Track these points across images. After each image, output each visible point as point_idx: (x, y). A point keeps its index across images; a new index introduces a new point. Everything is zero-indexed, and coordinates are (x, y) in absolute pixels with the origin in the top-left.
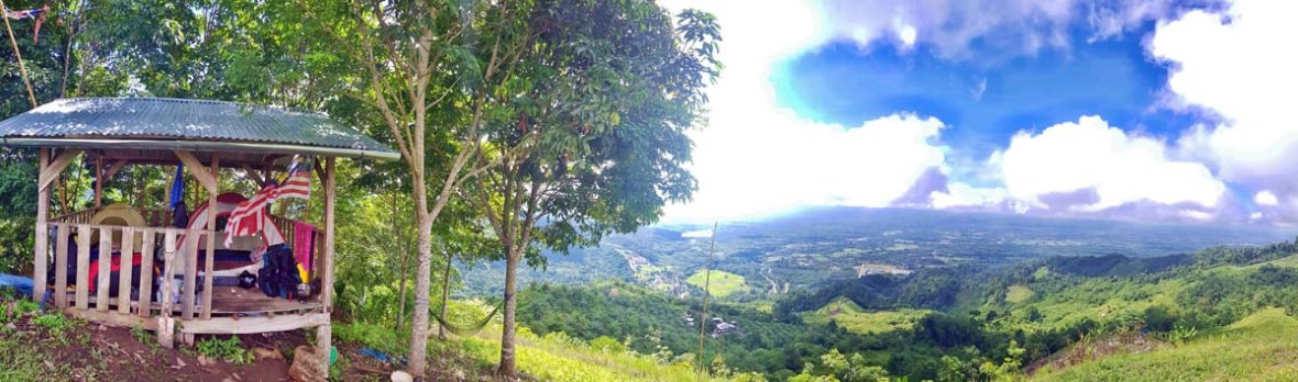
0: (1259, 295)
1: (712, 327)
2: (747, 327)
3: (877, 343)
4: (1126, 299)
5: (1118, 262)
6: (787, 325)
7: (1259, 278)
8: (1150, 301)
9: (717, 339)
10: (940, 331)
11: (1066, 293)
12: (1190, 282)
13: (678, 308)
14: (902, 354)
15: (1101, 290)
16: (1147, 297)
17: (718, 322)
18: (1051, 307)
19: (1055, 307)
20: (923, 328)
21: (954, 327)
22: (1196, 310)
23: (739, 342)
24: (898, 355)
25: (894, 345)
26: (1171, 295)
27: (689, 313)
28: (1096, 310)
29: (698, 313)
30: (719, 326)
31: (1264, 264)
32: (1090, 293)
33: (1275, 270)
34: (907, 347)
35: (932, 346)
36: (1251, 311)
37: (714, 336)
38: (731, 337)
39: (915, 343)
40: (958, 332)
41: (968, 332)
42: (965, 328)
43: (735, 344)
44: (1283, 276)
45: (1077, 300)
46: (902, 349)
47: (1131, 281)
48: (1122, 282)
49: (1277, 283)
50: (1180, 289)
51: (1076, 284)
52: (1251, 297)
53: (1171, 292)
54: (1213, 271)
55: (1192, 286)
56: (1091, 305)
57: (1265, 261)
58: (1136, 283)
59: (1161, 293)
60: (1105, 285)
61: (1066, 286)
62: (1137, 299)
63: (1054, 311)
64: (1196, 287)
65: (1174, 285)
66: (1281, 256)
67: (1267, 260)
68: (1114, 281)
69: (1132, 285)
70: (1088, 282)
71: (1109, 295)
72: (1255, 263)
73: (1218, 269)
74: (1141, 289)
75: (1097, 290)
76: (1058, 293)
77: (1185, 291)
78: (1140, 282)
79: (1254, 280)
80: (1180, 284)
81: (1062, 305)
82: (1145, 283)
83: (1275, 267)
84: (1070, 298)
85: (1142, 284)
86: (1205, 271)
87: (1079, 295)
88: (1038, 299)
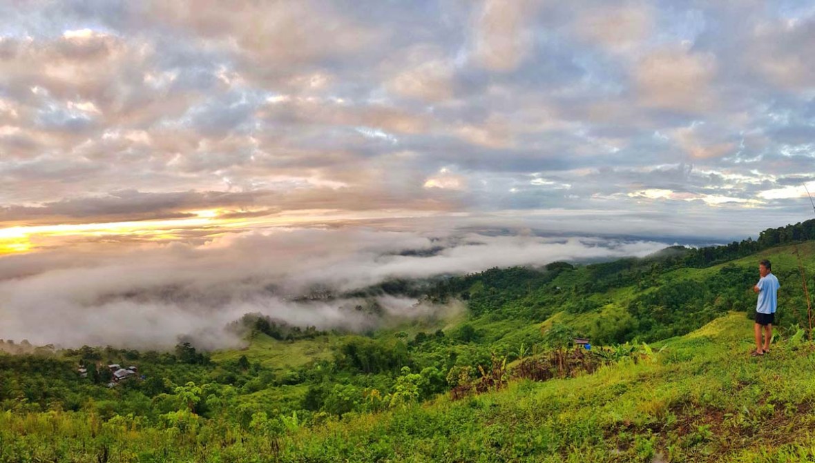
0: (720, 301)
1: (108, 376)
2: (146, 371)
3: (293, 376)
4: (571, 312)
5: (561, 271)
6: (193, 366)
7: (721, 280)
8: (599, 312)
9: (114, 388)
10: (362, 357)
11: (507, 309)
12: (644, 288)
13: (69, 359)
14: (322, 385)
15: (543, 304)
16: (596, 307)
17: (115, 369)
18: (490, 325)
19: (493, 325)
20: (344, 357)
21: (379, 352)
22: (651, 320)
23: (138, 388)
24: (316, 388)
25: (312, 377)
26: (623, 304)
27: (81, 363)
28: (539, 326)
29: (92, 362)
30: (116, 373)
31: (726, 265)
32: (530, 308)
33: (739, 270)
34: (326, 377)
35: (354, 374)
36: (711, 318)
37: (111, 385)
38: (130, 385)
39: (335, 373)
40: (383, 357)
41: (394, 355)
42: (390, 352)
43: (134, 391)
44: (746, 276)
45: (517, 317)
46: (321, 381)
47: (576, 291)
48: (566, 293)
49: (740, 284)
50: (633, 297)
51: (516, 298)
52: (712, 301)
53: (622, 301)
54: (670, 274)
55: (646, 292)
56: (533, 321)
57: (727, 261)
58: (581, 293)
59: (611, 303)
60: (546, 298)
61: (505, 301)
62: (584, 311)
63: (492, 330)
64: (651, 294)
65: (626, 293)
66: (744, 255)
67: (729, 260)
68: (556, 293)
69: (578, 295)
70: (529, 295)
71: (553, 308)
72: (716, 264)
73: (676, 272)
74: (587, 299)
75: (539, 304)
76: (496, 309)
77: (639, 299)
78: (587, 292)
79: (715, 283)
80: (632, 291)
81: (501, 323)
82: (593, 292)
83: (737, 267)
84: (509, 314)
85: (589, 294)
86: (661, 276)
87: (518, 310)
88: (474, 317)
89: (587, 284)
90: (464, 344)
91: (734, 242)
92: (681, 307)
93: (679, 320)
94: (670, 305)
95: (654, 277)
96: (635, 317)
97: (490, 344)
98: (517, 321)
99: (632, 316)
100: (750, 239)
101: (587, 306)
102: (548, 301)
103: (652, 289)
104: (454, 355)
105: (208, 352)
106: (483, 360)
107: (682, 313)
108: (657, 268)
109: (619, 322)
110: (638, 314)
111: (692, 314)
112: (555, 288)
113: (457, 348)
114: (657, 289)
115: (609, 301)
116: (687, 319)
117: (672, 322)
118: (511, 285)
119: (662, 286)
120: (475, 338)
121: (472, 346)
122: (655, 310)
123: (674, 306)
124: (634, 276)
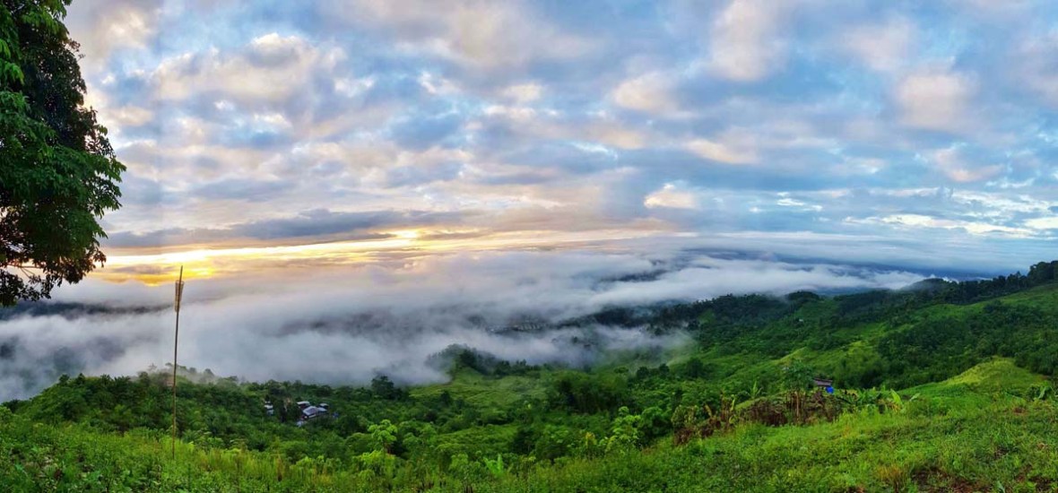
0: (984, 343)
1: (297, 413)
2: (340, 409)
3: (500, 415)
4: (814, 349)
5: (806, 301)
6: (390, 403)
7: (985, 320)
8: (845, 350)
9: (303, 427)
10: (577, 394)
11: (741, 341)
12: (897, 325)
13: (254, 394)
14: (532, 426)
15: (783, 338)
16: (842, 344)
17: (305, 406)
18: (720, 359)
19: (724, 359)
20: (558, 394)
21: (596, 390)
22: (903, 362)
23: (331, 428)
24: (526, 429)
25: (521, 417)
26: (872, 343)
27: (267, 399)
28: (776, 362)
29: (279, 399)
30: (305, 411)
31: (990, 302)
32: (769, 341)
33: (1005, 309)
34: (538, 417)
35: (569, 414)
36: (973, 363)
37: (300, 423)
38: (322, 423)
39: (548, 411)
40: (601, 395)
41: (613, 393)
42: (609, 389)
43: (326, 431)
44: (1014, 316)
45: (752, 351)
46: (532, 421)
47: (821, 325)
48: (810, 326)
49: (1007, 325)
50: (884, 335)
51: (752, 329)
52: (974, 344)
53: (871, 339)
54: (926, 310)
55: (900, 330)
56: (770, 357)
57: (991, 298)
58: (827, 327)
59: (859, 339)
60: (788, 331)
61: (739, 332)
62: (828, 348)
63: (723, 364)
64: (905, 332)
65: (876, 329)
66: (1012, 291)
67: (995, 297)
68: (799, 326)
69: (822, 330)
70: (767, 328)
71: (794, 343)
72: (979, 301)
73: (933, 308)
74: (832, 335)
75: (778, 337)
76: (729, 341)
77: (890, 337)
78: (833, 327)
79: (978, 323)
80: (884, 328)
81: (733, 357)
82: (840, 327)
83: (1004, 305)
84: (743, 348)
85: (835, 329)
86: (917, 312)
87: (754, 343)
88: (703, 349)
89: (834, 317)
90: (691, 380)
91: (1000, 277)
92: (938, 349)
93: (936, 363)
94: (926, 346)
95: (909, 312)
96: (886, 358)
97: (720, 381)
98: (751, 356)
99: (882, 357)
100: (1018, 273)
101: (832, 343)
102: (789, 335)
103: (905, 327)
104: (679, 393)
105: (407, 387)
106: (712, 399)
107: (939, 355)
108: (913, 302)
109: (868, 363)
110: (889, 355)
111: (950, 357)
112: (797, 320)
113: (684, 385)
114: (912, 326)
115: (857, 337)
116: (945, 363)
117: (927, 366)
118: (746, 315)
119: (918, 324)
120: (703, 374)
121: (700, 382)
122: (908, 350)
123: (931, 347)
124: (886, 311)
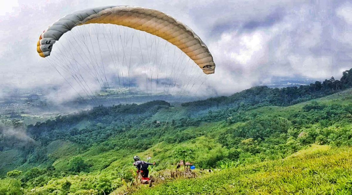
0: (303, 134)
4: (169, 142)
7: (304, 117)
8: (193, 142)
12: (231, 123)
15: (145, 136)
16: (191, 138)
18: (98, 156)
19: (100, 155)
22: (239, 150)
26: (214, 136)
28: (143, 154)
32: (134, 139)
33: (322, 107)
45: (122, 147)
47: (173, 125)
48: (165, 126)
50: (223, 131)
51: (121, 131)
52: (295, 135)
53: (213, 133)
54: (254, 111)
55: (234, 127)
56: (137, 150)
58: (178, 127)
59: (203, 135)
60: (148, 131)
61: (111, 134)
62: (180, 142)
63: (100, 159)
64: (239, 128)
65: (216, 127)
68: (157, 127)
69: (175, 128)
70: (132, 129)
71: (153, 139)
72: (298, 102)
73: (260, 110)
74: (183, 132)
75: (142, 136)
76: (103, 141)
77: (227, 133)
78: (182, 126)
79: (298, 119)
80: (222, 126)
81: (108, 153)
82: (188, 126)
83: (320, 105)
84: (115, 145)
85: (185, 127)
86: (247, 113)
88: (83, 150)
89: (183, 119)
90: (75, 174)
92: (266, 140)
93: (265, 151)
95: (240, 113)
96: (225, 147)
97: (99, 172)
98: (122, 151)
99: (223, 147)
101: (183, 137)
102: (150, 134)
103: (238, 124)
107: (267, 144)
108: (243, 105)
109: (212, 151)
110: (227, 145)
111: (276, 146)
112: (155, 122)
113: (69, 179)
114: (244, 124)
115: (201, 133)
117: (258, 152)
118: (116, 121)
119: (248, 122)
120: (84, 168)
121: (83, 175)
122: (242, 142)
123: (260, 139)
124: (223, 113)
